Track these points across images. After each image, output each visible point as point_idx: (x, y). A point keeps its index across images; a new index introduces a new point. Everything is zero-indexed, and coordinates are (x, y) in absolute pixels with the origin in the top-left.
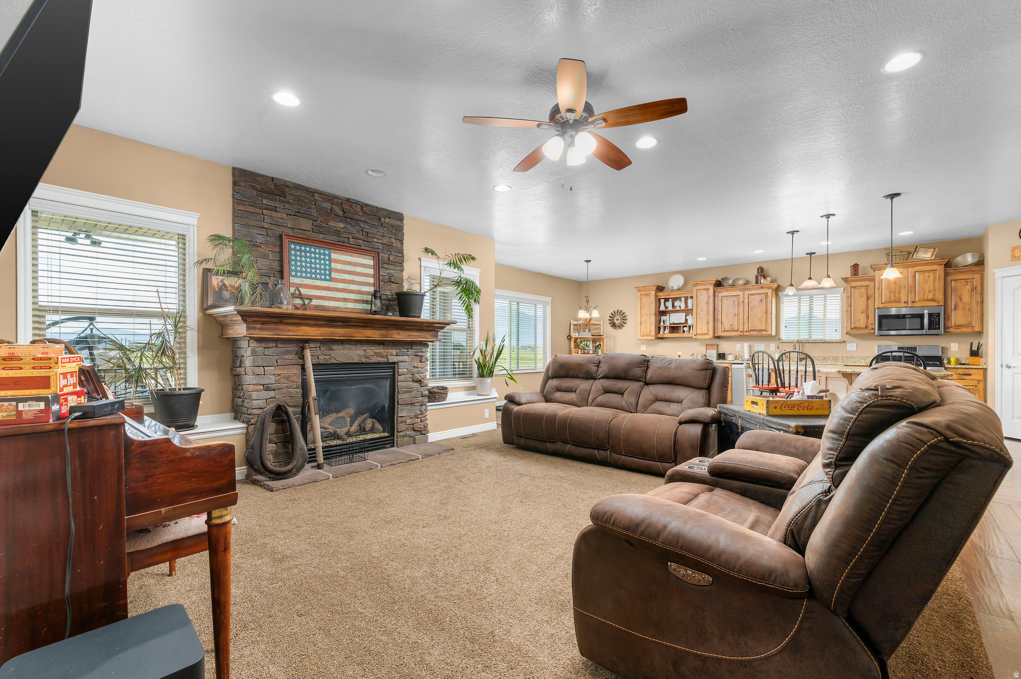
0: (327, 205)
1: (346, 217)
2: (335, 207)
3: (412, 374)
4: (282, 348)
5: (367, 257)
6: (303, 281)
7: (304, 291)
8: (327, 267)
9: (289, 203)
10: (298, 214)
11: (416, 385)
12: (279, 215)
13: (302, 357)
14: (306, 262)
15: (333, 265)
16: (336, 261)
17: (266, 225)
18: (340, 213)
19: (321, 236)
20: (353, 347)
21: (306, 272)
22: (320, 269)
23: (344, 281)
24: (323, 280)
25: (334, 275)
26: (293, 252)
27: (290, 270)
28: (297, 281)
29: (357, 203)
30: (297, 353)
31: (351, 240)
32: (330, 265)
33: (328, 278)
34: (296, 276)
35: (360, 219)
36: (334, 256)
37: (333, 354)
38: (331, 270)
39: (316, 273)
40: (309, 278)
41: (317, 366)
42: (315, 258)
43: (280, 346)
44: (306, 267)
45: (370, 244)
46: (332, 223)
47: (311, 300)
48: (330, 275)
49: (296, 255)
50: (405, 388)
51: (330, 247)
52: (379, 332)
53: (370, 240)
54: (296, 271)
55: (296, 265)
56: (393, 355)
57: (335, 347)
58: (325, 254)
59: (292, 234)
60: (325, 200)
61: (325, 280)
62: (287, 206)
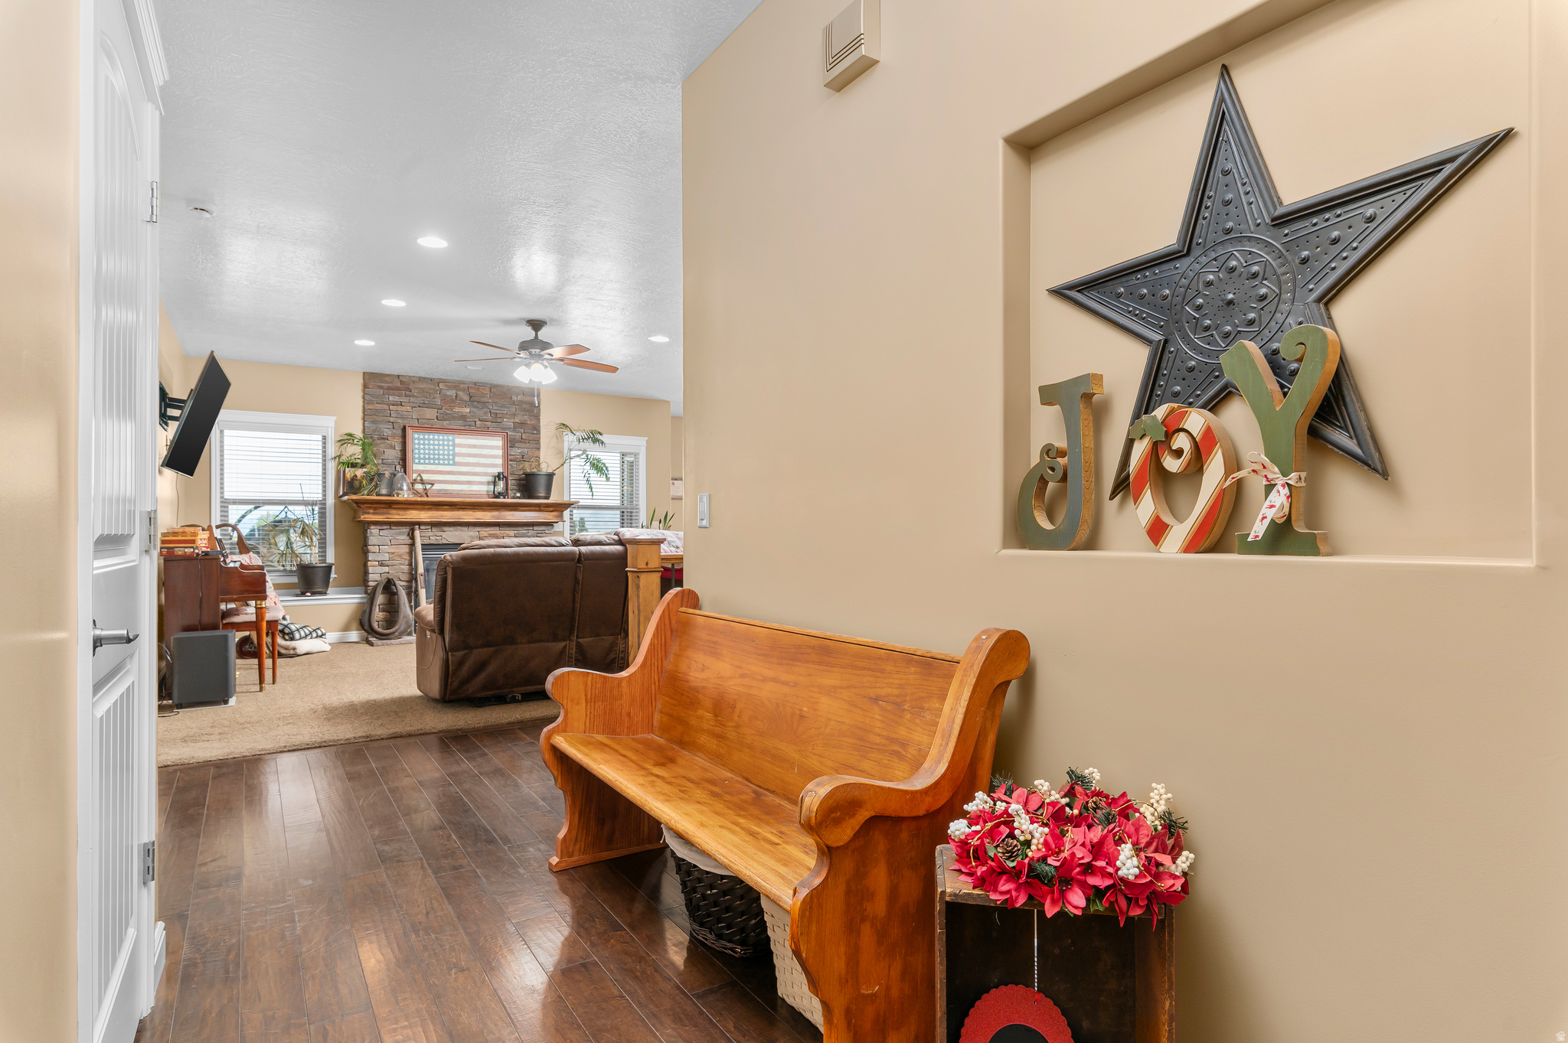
0: (452, 393)
1: (472, 400)
2: (461, 393)
4: (395, 530)
5: (493, 438)
6: (425, 467)
7: (425, 477)
8: (451, 452)
9: (414, 396)
10: (423, 405)
12: (404, 408)
13: (412, 538)
14: (429, 449)
15: (457, 450)
16: (460, 445)
17: (392, 420)
18: (466, 398)
19: (445, 423)
20: (466, 528)
21: (429, 459)
22: (444, 455)
23: (469, 465)
24: (446, 465)
25: (457, 459)
26: (416, 441)
27: (413, 458)
28: (420, 467)
29: (483, 385)
30: (408, 535)
31: (478, 423)
32: (453, 450)
33: (451, 462)
34: (419, 463)
35: (488, 401)
36: (458, 441)
37: (443, 535)
38: (454, 455)
39: (439, 459)
40: (432, 464)
41: (425, 546)
42: (439, 445)
43: (393, 528)
44: (429, 454)
45: (499, 425)
46: (457, 409)
47: (433, 484)
48: (453, 459)
49: (419, 444)
51: (454, 433)
52: (490, 514)
53: (499, 420)
54: (419, 458)
55: (419, 453)
56: (509, 536)
57: (446, 529)
58: (448, 440)
59: (417, 425)
60: (449, 388)
61: (449, 464)
62: (412, 399)
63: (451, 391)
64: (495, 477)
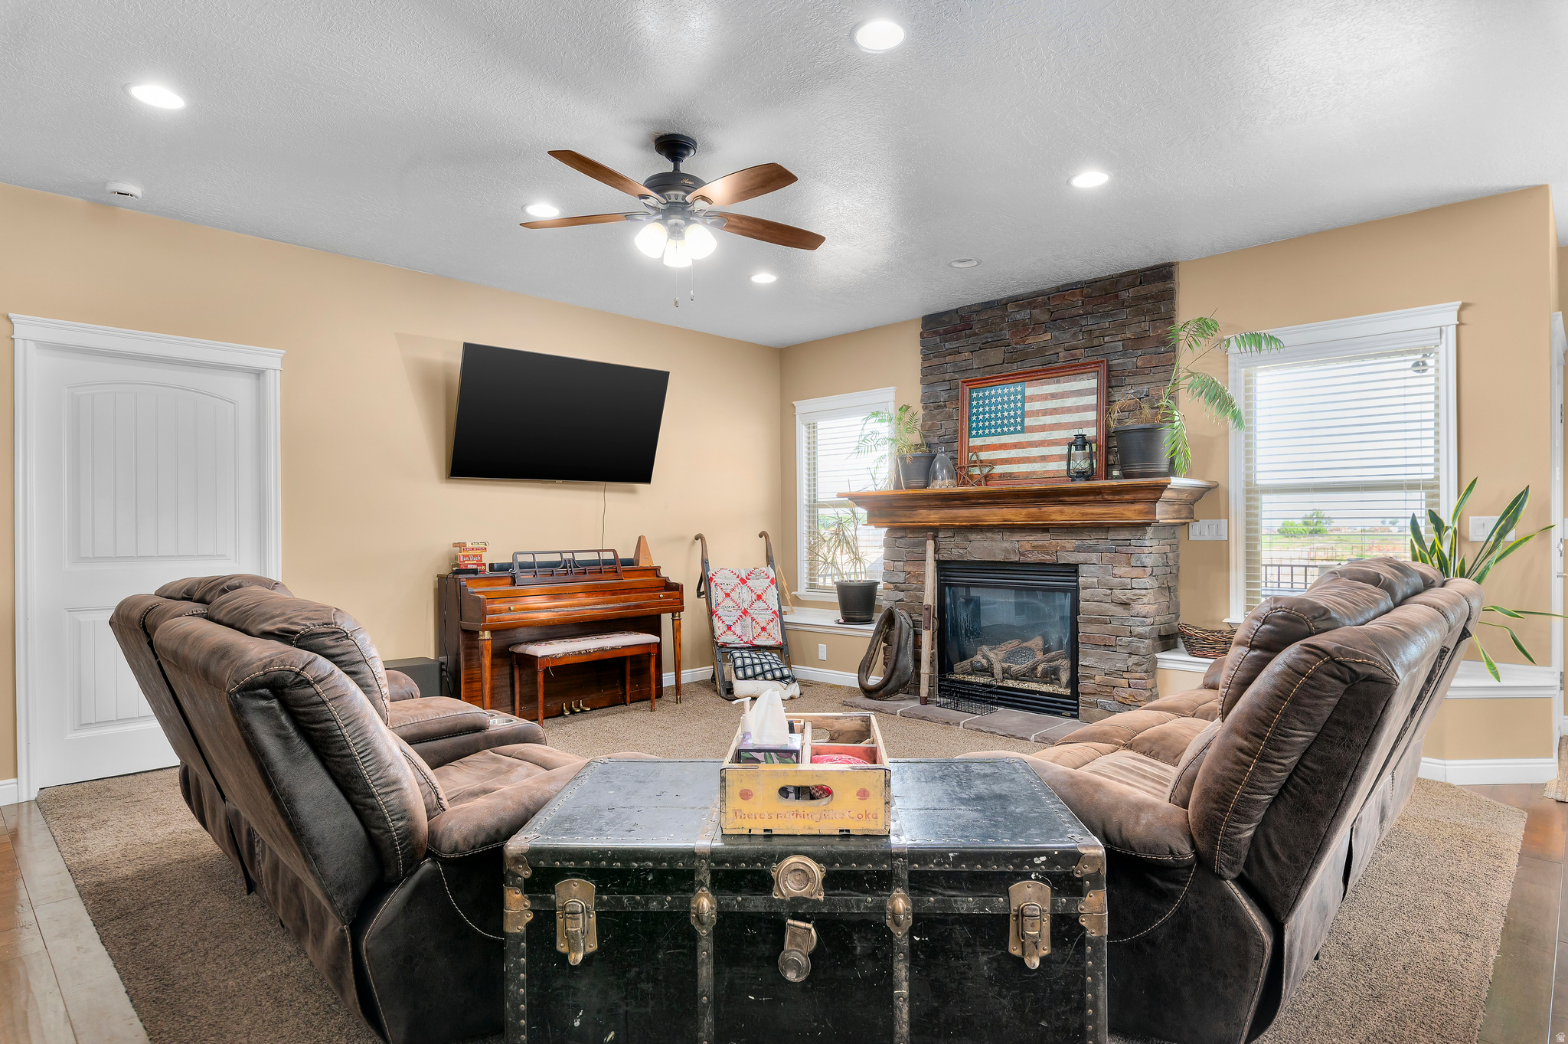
0: (1025, 315)
1: (1055, 320)
2: (1037, 312)
3: (1110, 589)
5: (1085, 376)
6: (985, 441)
7: (985, 455)
8: (1019, 412)
9: (976, 334)
10: (987, 345)
11: (1119, 610)
12: (964, 356)
14: (991, 412)
15: (1028, 406)
16: (1033, 398)
18: (1045, 317)
19: (1016, 366)
20: (998, 537)
21: (990, 426)
22: (1009, 417)
23: (1043, 428)
24: (1012, 433)
25: (1028, 422)
26: (974, 403)
27: (970, 430)
28: (977, 442)
29: (1073, 287)
31: (1062, 355)
32: (1023, 407)
33: (1019, 428)
34: (977, 436)
35: (1076, 313)
36: (1030, 391)
37: (970, 547)
38: (1024, 415)
39: (1003, 426)
40: (993, 435)
41: (945, 564)
42: (1002, 402)
43: (909, 535)
44: (990, 419)
45: (1096, 351)
46: (1031, 340)
47: (994, 466)
48: (1023, 423)
49: (978, 406)
50: (1093, 613)
51: (1023, 379)
52: (1025, 511)
53: (1096, 342)
54: (978, 429)
55: (978, 421)
56: (1066, 550)
57: (972, 536)
58: (1016, 393)
59: (977, 377)
60: (1022, 307)
61: (1016, 432)
62: (973, 340)
63: (1023, 313)
64: (1070, 445)
